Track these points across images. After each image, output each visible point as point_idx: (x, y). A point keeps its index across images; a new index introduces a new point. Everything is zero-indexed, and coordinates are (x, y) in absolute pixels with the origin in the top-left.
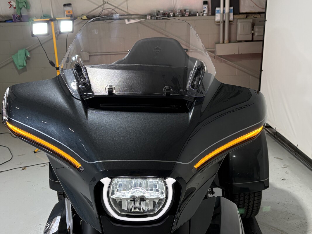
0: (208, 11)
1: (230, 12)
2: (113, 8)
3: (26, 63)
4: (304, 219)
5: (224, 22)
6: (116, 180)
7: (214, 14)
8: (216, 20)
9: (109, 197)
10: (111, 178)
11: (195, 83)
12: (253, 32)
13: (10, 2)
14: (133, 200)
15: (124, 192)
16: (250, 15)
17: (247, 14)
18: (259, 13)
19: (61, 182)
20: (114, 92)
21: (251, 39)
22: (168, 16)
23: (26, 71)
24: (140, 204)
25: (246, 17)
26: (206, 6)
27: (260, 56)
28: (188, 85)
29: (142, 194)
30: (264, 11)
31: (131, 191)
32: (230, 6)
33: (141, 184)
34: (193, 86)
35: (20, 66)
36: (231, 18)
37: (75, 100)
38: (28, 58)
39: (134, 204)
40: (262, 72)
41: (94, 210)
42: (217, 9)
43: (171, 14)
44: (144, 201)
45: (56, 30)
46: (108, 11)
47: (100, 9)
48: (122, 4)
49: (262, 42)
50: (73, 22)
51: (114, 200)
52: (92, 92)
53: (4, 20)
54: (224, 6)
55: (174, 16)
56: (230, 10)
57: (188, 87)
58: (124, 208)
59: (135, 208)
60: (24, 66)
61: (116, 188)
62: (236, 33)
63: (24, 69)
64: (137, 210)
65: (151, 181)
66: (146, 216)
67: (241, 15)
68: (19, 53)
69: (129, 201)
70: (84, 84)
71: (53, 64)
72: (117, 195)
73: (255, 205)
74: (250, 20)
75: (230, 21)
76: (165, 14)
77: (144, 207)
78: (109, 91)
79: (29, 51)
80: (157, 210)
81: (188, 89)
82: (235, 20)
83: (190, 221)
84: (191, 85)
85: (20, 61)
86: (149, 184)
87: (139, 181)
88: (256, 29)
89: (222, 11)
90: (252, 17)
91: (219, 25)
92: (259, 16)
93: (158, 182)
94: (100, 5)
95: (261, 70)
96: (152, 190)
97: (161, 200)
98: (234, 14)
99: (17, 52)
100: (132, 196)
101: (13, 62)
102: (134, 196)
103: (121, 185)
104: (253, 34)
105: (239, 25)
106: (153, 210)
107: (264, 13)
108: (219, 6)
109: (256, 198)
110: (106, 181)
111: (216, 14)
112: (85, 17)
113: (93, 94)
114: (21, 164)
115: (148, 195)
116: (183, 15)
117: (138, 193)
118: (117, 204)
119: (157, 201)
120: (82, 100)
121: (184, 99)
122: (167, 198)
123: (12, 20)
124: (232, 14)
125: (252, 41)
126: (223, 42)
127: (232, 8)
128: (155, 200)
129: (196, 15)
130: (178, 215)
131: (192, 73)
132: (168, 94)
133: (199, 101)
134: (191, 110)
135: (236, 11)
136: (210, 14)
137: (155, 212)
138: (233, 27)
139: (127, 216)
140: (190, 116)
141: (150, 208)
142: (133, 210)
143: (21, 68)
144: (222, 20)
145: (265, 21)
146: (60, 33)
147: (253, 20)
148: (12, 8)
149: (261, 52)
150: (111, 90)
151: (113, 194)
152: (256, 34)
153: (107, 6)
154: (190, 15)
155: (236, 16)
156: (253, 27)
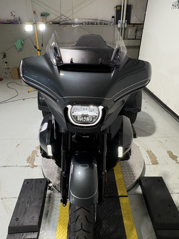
0: (114, 22)
1: (125, 23)
2: (66, 18)
3: (22, 46)
4: (154, 126)
5: (122, 28)
6: (74, 107)
7: (117, 24)
8: (118, 27)
9: (71, 115)
10: (72, 105)
11: (116, 57)
12: (136, 34)
13: (12, 12)
14: (83, 116)
15: (78, 112)
16: (135, 25)
17: (134, 24)
18: (140, 24)
19: (50, 107)
20: (73, 62)
21: (135, 38)
22: (94, 24)
23: (22, 51)
24: (86, 118)
25: (133, 26)
26: (113, 19)
27: (139, 47)
28: (112, 58)
29: (87, 114)
30: (143, 23)
31: (82, 112)
32: (126, 19)
33: (86, 109)
34: (114, 59)
35: (19, 48)
36: (126, 26)
37: (54, 66)
38: (22, 44)
39: (83, 118)
40: (139, 56)
41: (65, 121)
42: (119, 21)
43: (95, 23)
44: (88, 117)
45: (37, 29)
46: (63, 20)
47: (59, 18)
48: (70, 16)
49: (140, 40)
50: (46, 25)
51: (74, 116)
52: (62, 62)
53: (9, 23)
54: (123, 19)
55: (97, 24)
56: (125, 22)
57: (112, 59)
58: (78, 119)
59: (84, 120)
60: (21, 48)
61: (74, 110)
62: (128, 34)
63: (21, 50)
64: (85, 121)
65: (92, 107)
66: (89, 124)
67: (130, 25)
68: (18, 41)
69: (81, 117)
70: (58, 57)
71: (36, 48)
72: (75, 114)
73: (133, 119)
74: (135, 28)
75: (125, 28)
76: (92, 23)
77: (88, 119)
78: (71, 61)
79: (23, 41)
80: (94, 120)
81: (112, 61)
82: (128, 27)
83: (110, 126)
84: (114, 58)
85: (19, 45)
86: (91, 109)
87: (85, 107)
88: (138, 33)
89: (121, 23)
90: (136, 26)
91: (120, 30)
92: (139, 26)
93: (95, 108)
94: (59, 16)
95: (139, 55)
96: (92, 112)
97: (96, 116)
98: (127, 24)
99: (17, 41)
100: (82, 114)
101: (15, 46)
102: (83, 114)
103: (77, 109)
104: (136, 35)
105: (129, 30)
106: (92, 121)
107: (143, 24)
108: (120, 20)
109: (134, 115)
110: (69, 107)
111: (118, 24)
112: (51, 23)
113: (63, 63)
114: (22, 97)
115: (90, 114)
116: (101, 24)
117: (85, 113)
118: (75, 118)
119: (94, 117)
120: (57, 65)
121: (109, 66)
122: (99, 115)
123: (13, 23)
124: (126, 24)
125: (135, 39)
126: (120, 40)
127: (126, 21)
128: (93, 116)
129: (107, 25)
130: (104, 123)
131: (114, 52)
132: (101, 63)
133: (117, 67)
134: (113, 72)
135: (128, 23)
136: (115, 23)
137: (93, 122)
138: (126, 31)
139: (80, 123)
140: (112, 75)
141: (91, 120)
142: (83, 121)
143: (19, 49)
144: (121, 27)
145: (143, 28)
146: (39, 31)
147: (137, 28)
148: (13, 16)
149: (139, 45)
150: (72, 60)
151: (73, 113)
152: (138, 36)
153: (62, 17)
154: (105, 24)
155: (128, 25)
156: (136, 32)
